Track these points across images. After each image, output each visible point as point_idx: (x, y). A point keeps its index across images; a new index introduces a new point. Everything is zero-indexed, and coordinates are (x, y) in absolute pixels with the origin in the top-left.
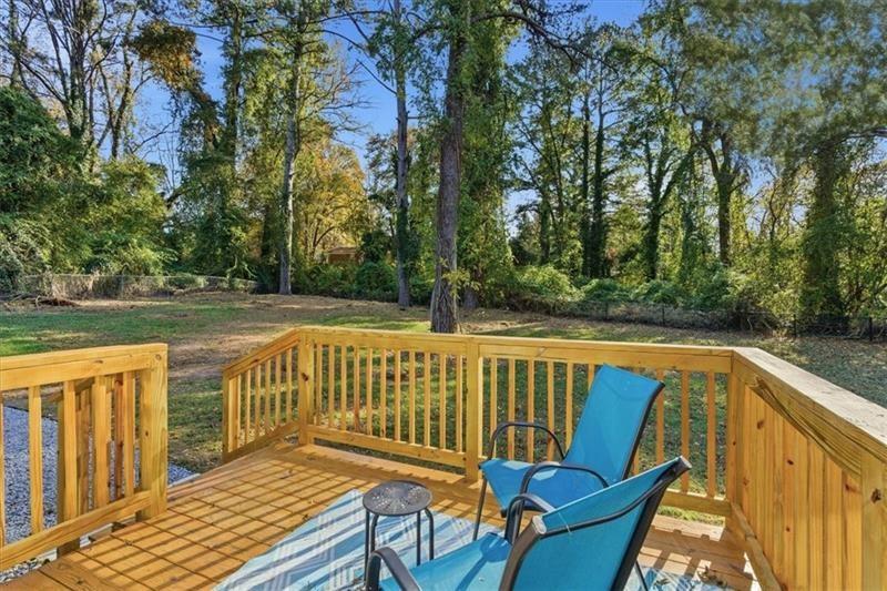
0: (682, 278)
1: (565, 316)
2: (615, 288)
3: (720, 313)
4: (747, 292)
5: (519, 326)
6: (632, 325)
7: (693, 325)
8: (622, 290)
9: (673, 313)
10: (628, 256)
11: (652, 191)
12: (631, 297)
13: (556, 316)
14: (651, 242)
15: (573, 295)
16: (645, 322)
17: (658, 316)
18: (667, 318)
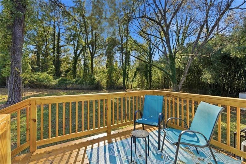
0: (84, 78)
1: (53, 89)
2: (67, 80)
3: (94, 86)
4: (99, 81)
5: (37, 93)
6: (74, 90)
7: (88, 89)
8: (69, 81)
9: (84, 86)
10: (68, 71)
11: (74, 54)
12: (72, 82)
13: (49, 89)
14: (75, 68)
15: (54, 82)
16: (77, 89)
17: (80, 87)
18: (83, 88)
